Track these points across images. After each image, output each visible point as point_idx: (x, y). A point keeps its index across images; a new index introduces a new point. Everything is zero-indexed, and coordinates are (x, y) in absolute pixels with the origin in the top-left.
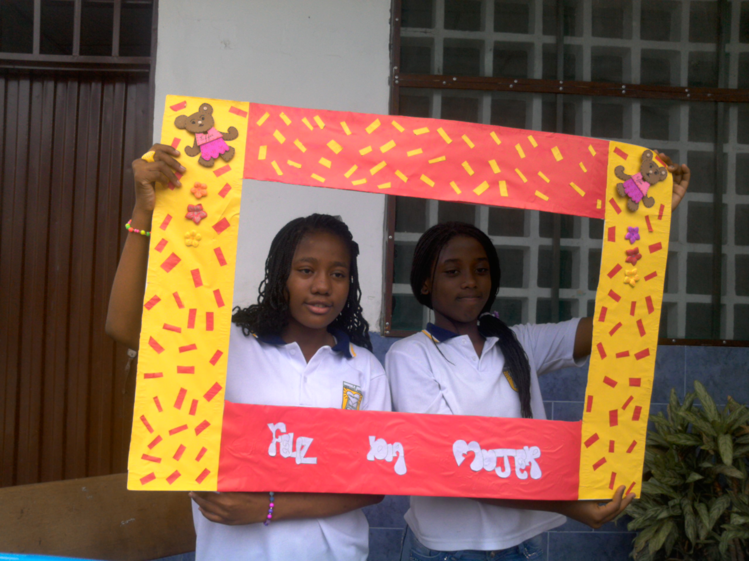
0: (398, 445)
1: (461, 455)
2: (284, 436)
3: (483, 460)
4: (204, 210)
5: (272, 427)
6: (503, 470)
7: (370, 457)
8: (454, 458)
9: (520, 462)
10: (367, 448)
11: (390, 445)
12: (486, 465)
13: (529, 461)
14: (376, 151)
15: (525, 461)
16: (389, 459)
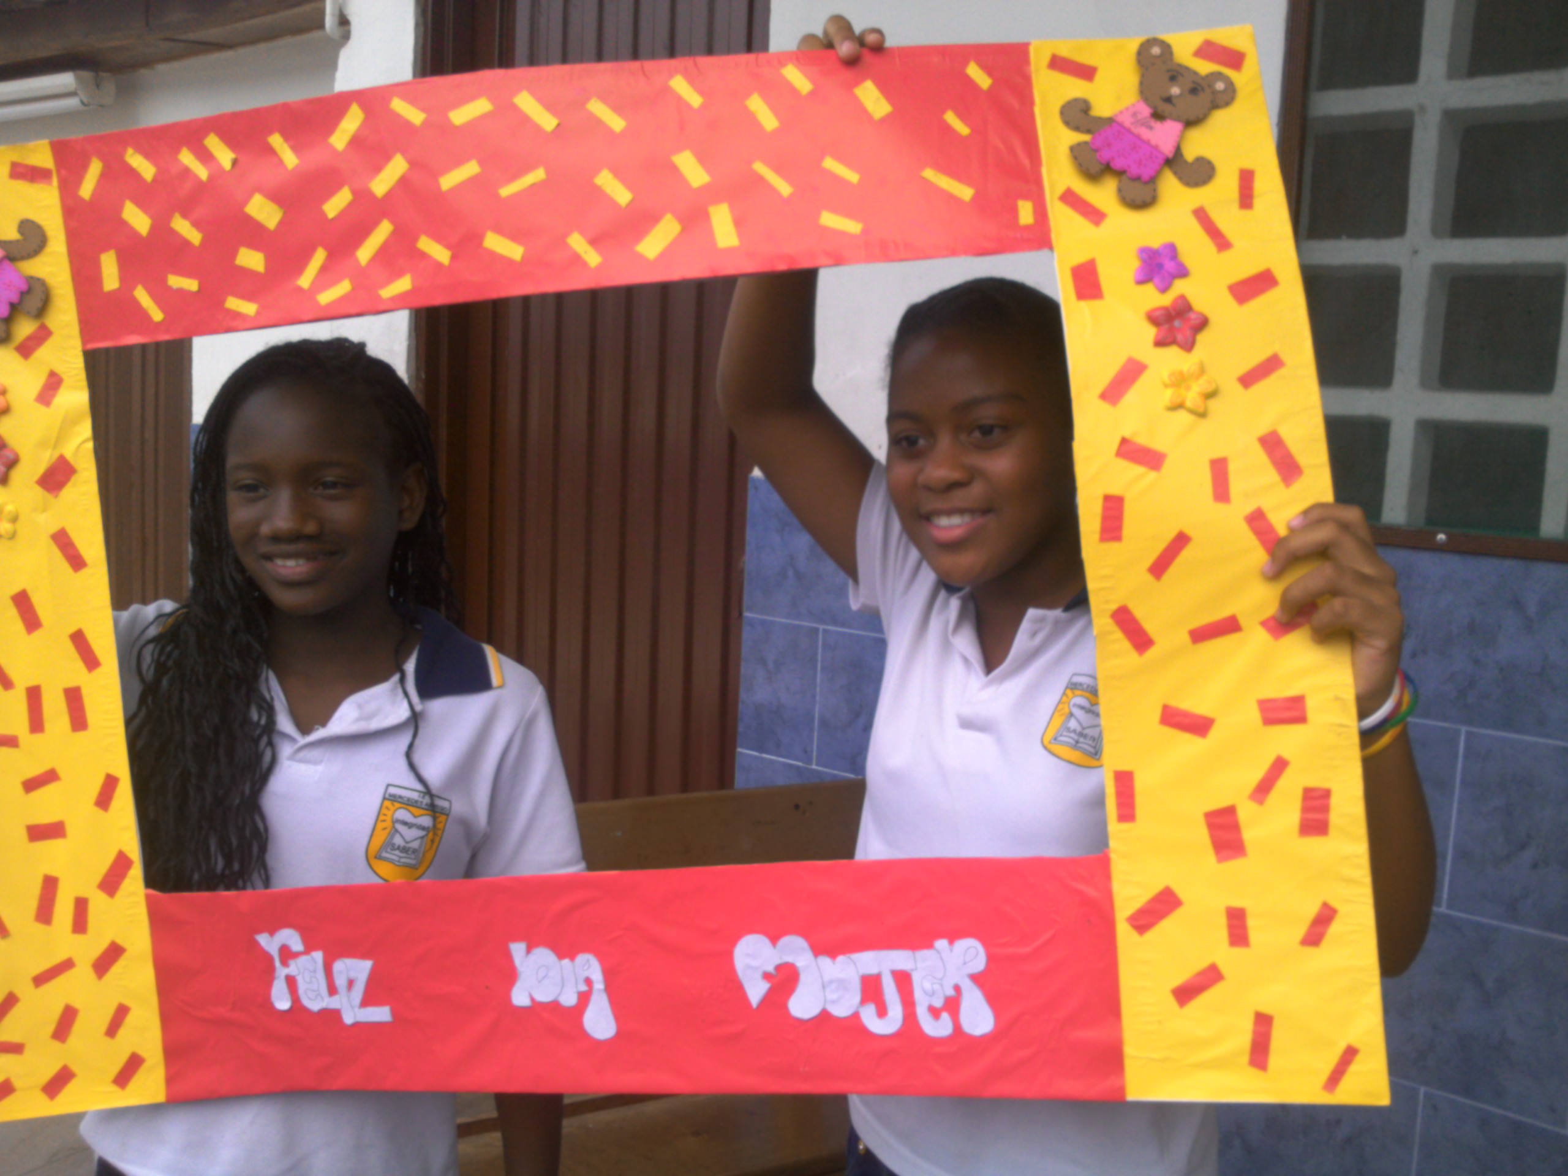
0: (588, 961)
1: (758, 975)
2: (303, 960)
3: (824, 987)
4: (8, 447)
5: (269, 943)
6: (882, 1012)
7: (520, 997)
8: (737, 988)
9: (927, 986)
10: (510, 975)
11: (566, 962)
12: (833, 1002)
13: (953, 982)
14: (362, 195)
15: (942, 985)
16: (569, 999)
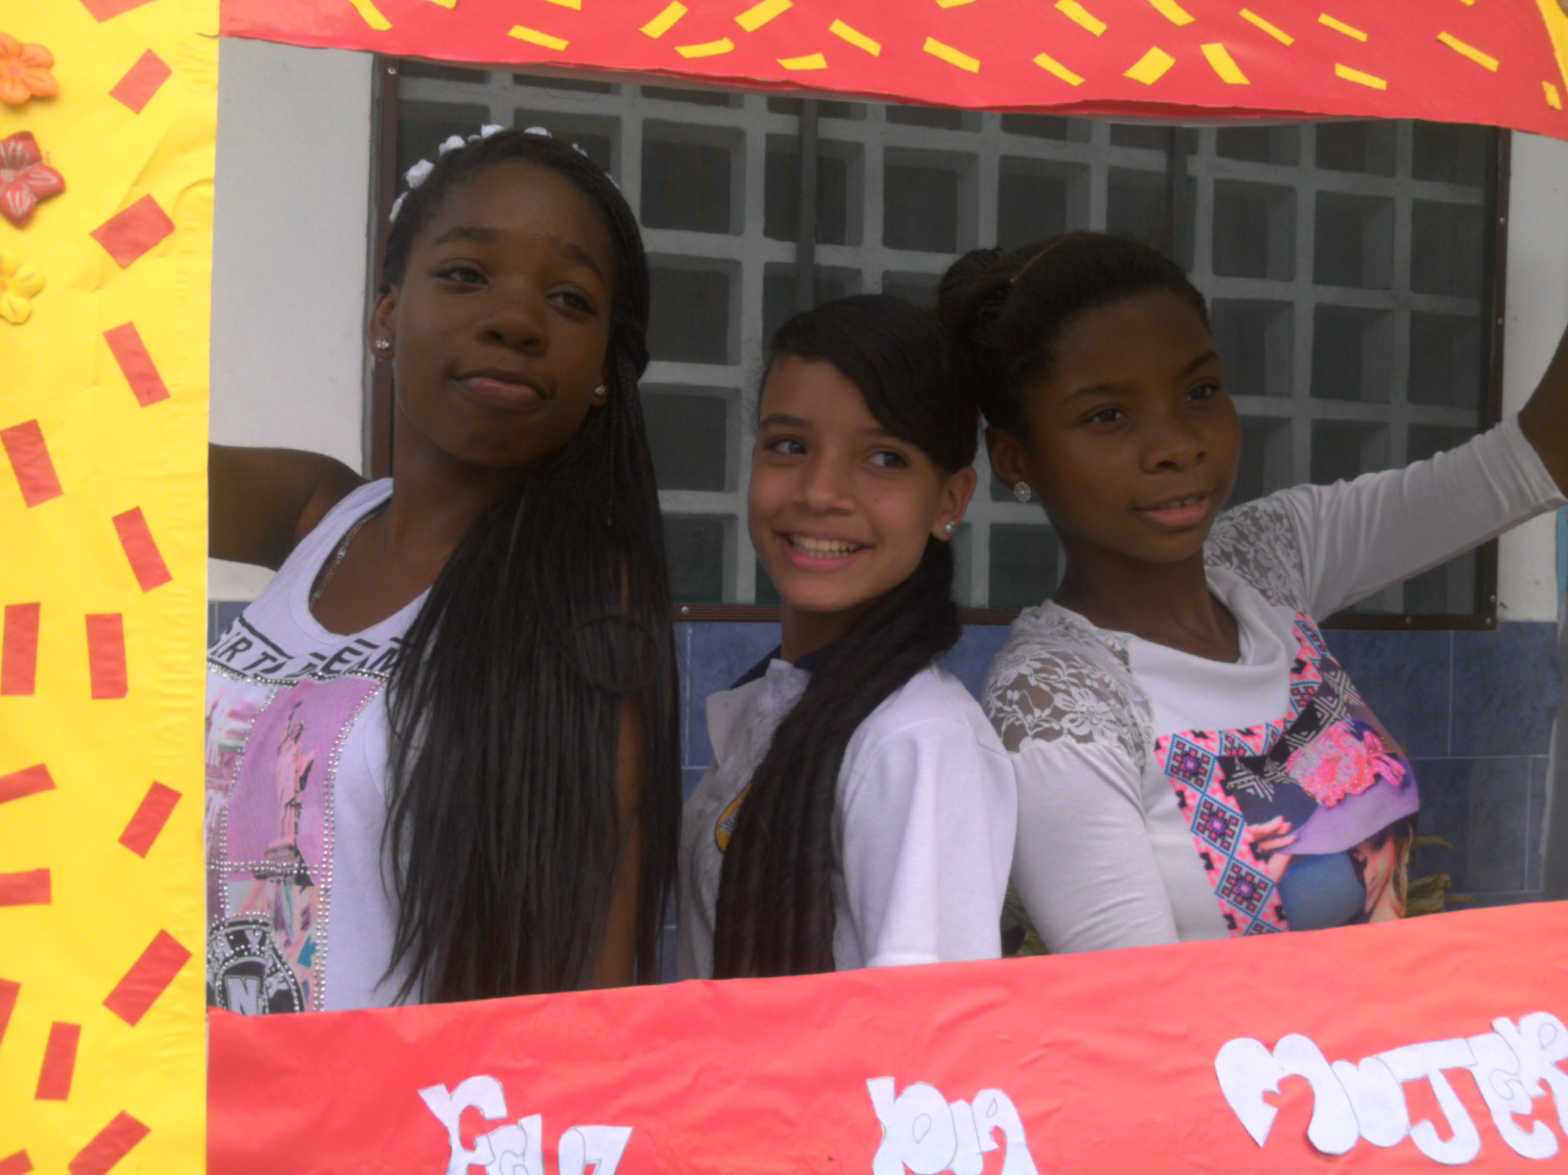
0: (995, 1100)
1: (1256, 1098)
2: (504, 1134)
3: (1351, 1104)
4: (45, 161)
5: (442, 1104)
6: (1444, 1131)
9: (1503, 1087)
10: (870, 1136)
12: (1370, 1125)
13: (1535, 1076)
15: (1520, 1083)
